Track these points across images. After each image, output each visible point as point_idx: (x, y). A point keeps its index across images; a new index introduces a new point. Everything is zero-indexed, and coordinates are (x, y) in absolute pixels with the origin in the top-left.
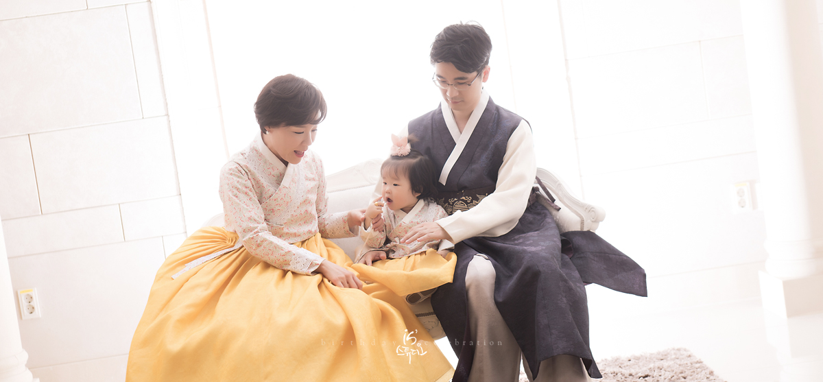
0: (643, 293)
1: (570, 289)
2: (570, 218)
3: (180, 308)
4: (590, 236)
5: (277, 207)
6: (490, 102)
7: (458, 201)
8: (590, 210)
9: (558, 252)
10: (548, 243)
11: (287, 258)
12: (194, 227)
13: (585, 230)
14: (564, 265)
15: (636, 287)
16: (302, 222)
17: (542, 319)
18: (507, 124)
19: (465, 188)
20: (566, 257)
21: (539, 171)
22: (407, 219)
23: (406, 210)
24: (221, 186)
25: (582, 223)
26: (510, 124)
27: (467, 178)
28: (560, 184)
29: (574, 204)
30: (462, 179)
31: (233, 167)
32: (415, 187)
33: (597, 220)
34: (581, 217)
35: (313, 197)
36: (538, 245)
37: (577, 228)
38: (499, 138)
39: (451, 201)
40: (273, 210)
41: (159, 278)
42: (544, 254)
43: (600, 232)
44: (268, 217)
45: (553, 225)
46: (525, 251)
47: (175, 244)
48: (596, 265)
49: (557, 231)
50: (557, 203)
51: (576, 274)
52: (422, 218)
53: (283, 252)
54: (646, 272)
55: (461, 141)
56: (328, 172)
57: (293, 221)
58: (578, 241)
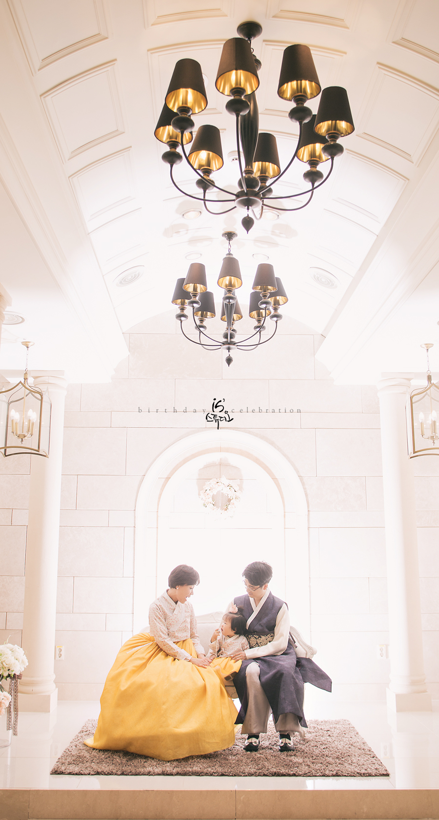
0: (329, 690)
1: (296, 683)
2: (301, 652)
3: (130, 667)
4: (309, 661)
5: (172, 623)
6: (270, 594)
7: (253, 636)
8: (310, 648)
9: (295, 666)
10: (290, 661)
11: (176, 654)
12: (137, 632)
13: (307, 657)
14: (296, 672)
15: (327, 687)
16: (184, 631)
17: (282, 695)
18: (277, 605)
19: (256, 632)
20: (298, 669)
21: (291, 627)
22: (229, 640)
23: (230, 637)
24: (149, 615)
25: (306, 654)
26: (279, 605)
27: (258, 627)
28: (299, 635)
29: (304, 644)
30: (255, 628)
31: (155, 607)
32: (233, 628)
33: (313, 654)
34: (306, 651)
35: (189, 620)
36: (285, 661)
37: (304, 656)
38: (274, 611)
39: (250, 636)
40: (171, 624)
41: (121, 652)
42: (286, 666)
43: (315, 659)
44: (169, 628)
45: (294, 653)
46: (278, 664)
47: (127, 637)
48: (310, 674)
49: (295, 656)
50: (297, 644)
51: (301, 677)
52: (236, 641)
53: (174, 651)
54: (332, 681)
55: (256, 611)
56: (197, 614)
57: (180, 630)
58: (304, 662)
